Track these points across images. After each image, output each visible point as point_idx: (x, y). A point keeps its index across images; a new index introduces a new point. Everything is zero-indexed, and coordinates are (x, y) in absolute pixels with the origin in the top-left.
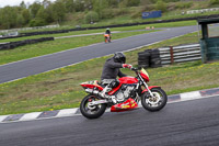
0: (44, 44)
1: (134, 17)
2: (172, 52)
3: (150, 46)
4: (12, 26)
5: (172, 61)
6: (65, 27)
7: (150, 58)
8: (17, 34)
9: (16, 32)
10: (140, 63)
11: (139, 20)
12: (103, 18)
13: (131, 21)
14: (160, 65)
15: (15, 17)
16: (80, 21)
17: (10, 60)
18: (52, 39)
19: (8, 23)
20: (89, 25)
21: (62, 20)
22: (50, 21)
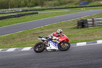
0: (33, 15)
1: (76, 4)
2: (93, 21)
3: (83, 18)
4: (19, 7)
5: (93, 25)
6: (43, 8)
7: (83, 23)
8: (21, 10)
9: (21, 9)
10: (78, 26)
11: (78, 5)
12: (61, 4)
13: (74, 6)
14: (88, 27)
15: (20, 2)
16: (50, 5)
17: (17, 22)
18: (37, 13)
19: (17, 5)
20: (55, 7)
21: (42, 4)
22: (36, 5)
